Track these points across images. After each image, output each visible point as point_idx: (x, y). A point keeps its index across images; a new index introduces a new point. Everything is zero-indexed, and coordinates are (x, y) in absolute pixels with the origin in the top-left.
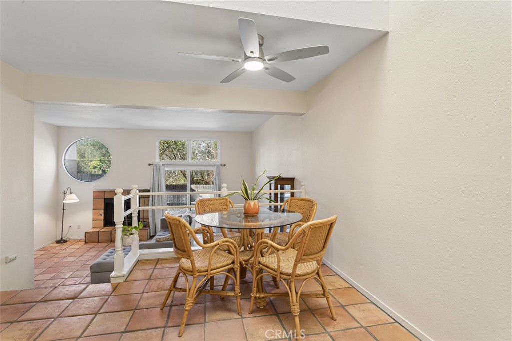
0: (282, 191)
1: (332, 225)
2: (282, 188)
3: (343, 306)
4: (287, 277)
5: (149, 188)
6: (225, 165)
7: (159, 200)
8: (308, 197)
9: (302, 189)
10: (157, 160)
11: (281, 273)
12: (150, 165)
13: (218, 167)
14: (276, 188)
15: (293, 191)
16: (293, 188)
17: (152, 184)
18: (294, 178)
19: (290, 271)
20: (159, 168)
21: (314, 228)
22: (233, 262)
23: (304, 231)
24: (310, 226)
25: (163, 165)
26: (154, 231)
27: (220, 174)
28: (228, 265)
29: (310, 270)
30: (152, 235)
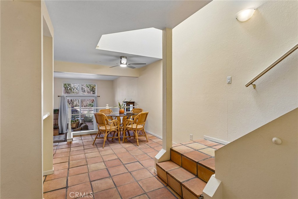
0: (129, 107)
1: (147, 114)
2: (129, 106)
3: (151, 140)
4: (135, 129)
5: (58, 108)
6: (99, 96)
7: (64, 114)
8: (139, 108)
9: (138, 106)
10: (63, 94)
11: (133, 129)
12: (59, 96)
13: (96, 97)
14: (127, 106)
15: (134, 107)
16: (134, 106)
17: (60, 106)
18: (134, 102)
19: (135, 128)
20: (64, 99)
21: (142, 115)
22: (117, 127)
23: (139, 115)
24: (141, 114)
25: (66, 96)
26: (61, 131)
27: (97, 101)
28: (116, 128)
29: (141, 128)
30: (60, 133)
